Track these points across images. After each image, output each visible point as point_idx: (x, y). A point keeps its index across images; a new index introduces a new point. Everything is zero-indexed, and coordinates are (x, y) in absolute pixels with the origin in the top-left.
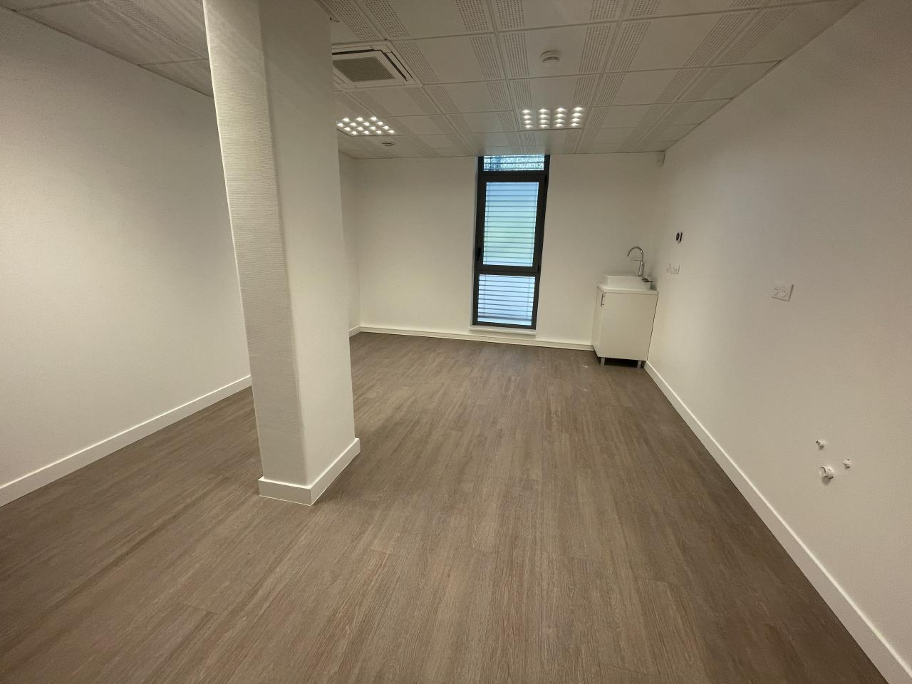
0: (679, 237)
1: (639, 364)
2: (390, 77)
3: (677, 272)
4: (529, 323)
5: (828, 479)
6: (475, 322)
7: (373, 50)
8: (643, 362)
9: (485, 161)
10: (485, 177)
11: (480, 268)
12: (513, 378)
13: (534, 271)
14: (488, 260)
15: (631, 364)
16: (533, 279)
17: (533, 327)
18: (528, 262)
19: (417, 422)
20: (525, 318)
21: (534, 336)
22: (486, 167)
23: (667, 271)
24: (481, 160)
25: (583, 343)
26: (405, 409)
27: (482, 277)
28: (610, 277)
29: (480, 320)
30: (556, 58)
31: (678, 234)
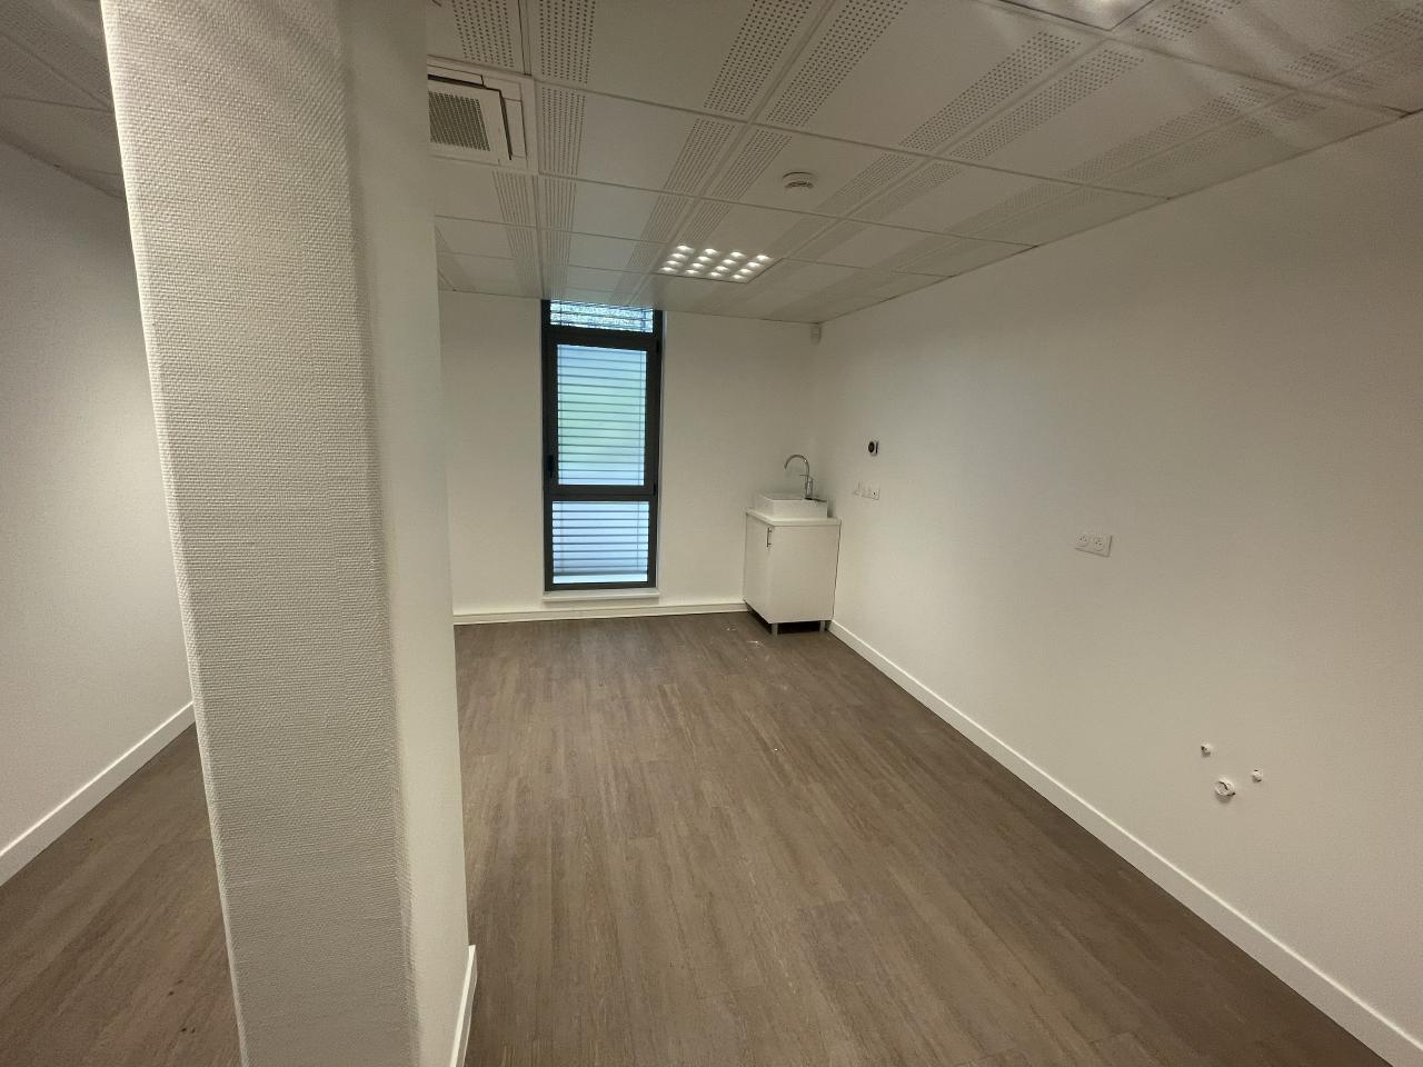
0: (872, 447)
1: (823, 625)
2: (483, 144)
3: (875, 496)
4: (644, 578)
5: (1228, 797)
6: (550, 586)
7: (482, 86)
8: (828, 623)
9: (553, 307)
10: (554, 336)
11: (554, 491)
12: (667, 687)
13: (648, 492)
14: (569, 475)
15: (812, 627)
16: (645, 506)
17: (651, 583)
18: (634, 476)
19: (558, 844)
20: (636, 568)
21: (655, 599)
22: (555, 318)
23: (855, 493)
24: (546, 306)
25: (732, 601)
26: (512, 813)
27: (556, 506)
28: (776, 503)
29: (557, 580)
30: (810, 185)
31: (872, 444)
